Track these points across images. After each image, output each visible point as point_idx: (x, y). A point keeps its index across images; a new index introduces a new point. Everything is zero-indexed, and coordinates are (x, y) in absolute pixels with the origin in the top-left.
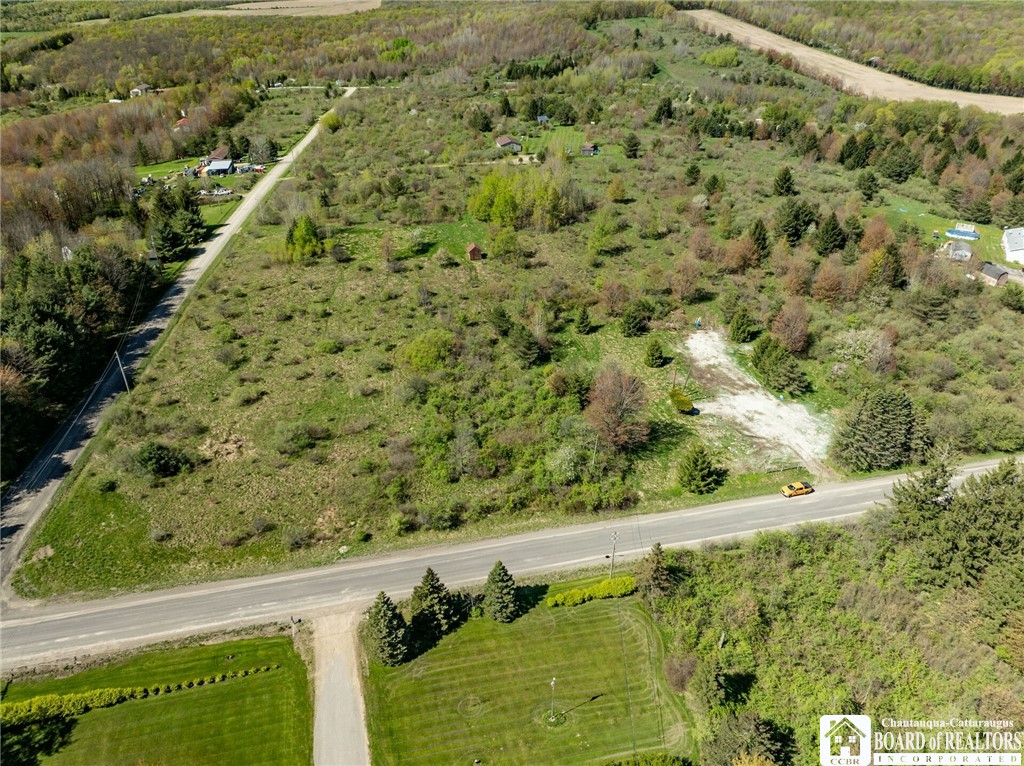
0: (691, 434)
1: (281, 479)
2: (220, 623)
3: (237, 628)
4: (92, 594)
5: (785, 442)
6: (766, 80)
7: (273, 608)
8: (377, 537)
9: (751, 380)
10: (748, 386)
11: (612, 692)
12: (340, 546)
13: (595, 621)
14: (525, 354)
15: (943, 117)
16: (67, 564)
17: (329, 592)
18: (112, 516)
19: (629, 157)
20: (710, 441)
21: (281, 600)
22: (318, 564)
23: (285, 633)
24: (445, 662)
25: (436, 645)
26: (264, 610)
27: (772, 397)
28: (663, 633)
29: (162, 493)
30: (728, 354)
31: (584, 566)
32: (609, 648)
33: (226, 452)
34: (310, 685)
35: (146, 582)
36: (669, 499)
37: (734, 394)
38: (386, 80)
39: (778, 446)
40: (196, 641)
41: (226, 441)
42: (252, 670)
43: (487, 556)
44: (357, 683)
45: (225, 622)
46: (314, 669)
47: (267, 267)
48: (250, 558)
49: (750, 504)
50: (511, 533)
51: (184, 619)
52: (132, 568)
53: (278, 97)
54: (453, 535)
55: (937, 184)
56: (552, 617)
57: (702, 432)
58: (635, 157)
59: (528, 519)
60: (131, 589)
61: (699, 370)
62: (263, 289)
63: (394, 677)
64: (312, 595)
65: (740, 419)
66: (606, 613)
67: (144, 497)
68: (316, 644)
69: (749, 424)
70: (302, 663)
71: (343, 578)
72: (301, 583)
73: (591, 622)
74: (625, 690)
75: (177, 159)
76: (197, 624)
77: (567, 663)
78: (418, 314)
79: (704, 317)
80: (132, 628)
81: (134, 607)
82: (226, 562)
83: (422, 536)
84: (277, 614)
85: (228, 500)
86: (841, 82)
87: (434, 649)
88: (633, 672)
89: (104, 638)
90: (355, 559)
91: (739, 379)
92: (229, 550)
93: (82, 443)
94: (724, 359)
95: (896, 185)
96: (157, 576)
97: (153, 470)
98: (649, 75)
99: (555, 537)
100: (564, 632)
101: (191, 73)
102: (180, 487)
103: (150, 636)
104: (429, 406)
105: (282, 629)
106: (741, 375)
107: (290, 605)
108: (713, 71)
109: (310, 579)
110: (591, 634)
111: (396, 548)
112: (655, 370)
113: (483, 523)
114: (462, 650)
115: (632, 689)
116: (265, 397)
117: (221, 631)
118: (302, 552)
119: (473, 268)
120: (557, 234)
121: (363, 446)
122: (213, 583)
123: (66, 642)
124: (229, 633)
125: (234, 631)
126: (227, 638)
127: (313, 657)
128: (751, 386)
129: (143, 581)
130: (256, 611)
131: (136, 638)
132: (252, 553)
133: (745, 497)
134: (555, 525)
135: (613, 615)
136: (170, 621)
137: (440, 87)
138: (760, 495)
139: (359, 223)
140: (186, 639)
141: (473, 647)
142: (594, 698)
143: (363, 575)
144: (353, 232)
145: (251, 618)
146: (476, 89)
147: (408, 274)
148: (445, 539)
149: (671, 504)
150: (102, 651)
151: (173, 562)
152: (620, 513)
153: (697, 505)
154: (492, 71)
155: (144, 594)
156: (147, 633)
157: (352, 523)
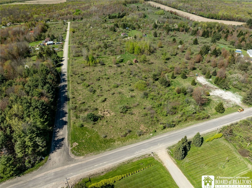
0: (211, 100)
1: (125, 119)
2: (134, 156)
3: (139, 156)
4: (96, 153)
5: (232, 100)
6: (172, 18)
7: (144, 150)
8: (157, 131)
9: (216, 87)
10: (216, 88)
11: (231, 159)
12: (150, 134)
13: (218, 144)
14: (165, 84)
15: (217, 25)
16: (84, 146)
17: (155, 145)
18: (87, 133)
19: (155, 37)
20: (216, 101)
21: (145, 148)
22: (148, 139)
23: (150, 156)
24: (191, 158)
25: (187, 154)
26: (142, 151)
27: (222, 90)
28: (233, 145)
29: (96, 125)
30: (208, 81)
31: (208, 132)
32: (224, 150)
33: (106, 114)
34: (165, 167)
35: (108, 148)
36: (216, 115)
37: (215, 90)
38: (77, 20)
39: (231, 101)
40: (130, 161)
41: (104, 111)
42: (149, 166)
43: (185, 132)
44: (175, 166)
45: (135, 155)
46: (163, 164)
47: (84, 67)
48: (130, 139)
49: (233, 114)
50: (187, 126)
51: (124, 156)
52: (102, 145)
53: (51, 25)
54: (174, 128)
55: (227, 40)
56: (208, 144)
57: (213, 99)
58: (157, 37)
59: (189, 123)
60: (105, 150)
61: (203, 85)
62: (87, 73)
63: (183, 163)
64: (152, 146)
65: (219, 96)
66: (219, 142)
67: (93, 127)
68: (160, 158)
69: (222, 97)
70: (159, 163)
71: (156, 141)
72: (147, 144)
73: (217, 144)
74: (233, 158)
75: (35, 41)
76: (128, 157)
77: (218, 154)
78: (131, 77)
79: (197, 73)
80: (112, 160)
81: (109, 155)
82: (125, 141)
83: (167, 129)
84: (146, 152)
85: (115, 125)
86: (189, 18)
87: (187, 155)
88: (232, 154)
89: (107, 163)
90: (155, 136)
91: (213, 87)
92: (123, 138)
93: (66, 115)
94: (207, 83)
95: (218, 41)
96: (109, 147)
97: (93, 120)
98: (144, 17)
99: (197, 126)
100: (213, 147)
101: (23, 19)
102: (100, 124)
103: (118, 161)
104: (149, 99)
105: (149, 155)
106: (213, 86)
107: (148, 149)
108: (159, 16)
109: (148, 142)
110: (218, 147)
111: (164, 133)
112: (194, 86)
113: (179, 125)
114: (194, 154)
115: (235, 158)
116: (107, 99)
117: (135, 158)
118: (142, 136)
119: (137, 65)
120: (151, 56)
121: (139, 109)
122: (125, 146)
123: (97, 166)
124: (137, 158)
125: (138, 157)
126: (137, 159)
127: (161, 161)
128: (217, 88)
129: (106, 148)
130: (141, 152)
131: (115, 163)
132: (130, 138)
133: (231, 113)
134: (195, 123)
135: (220, 142)
136: (121, 157)
137: (93, 21)
138: (234, 112)
139: (100, 55)
140: (128, 161)
141: (195, 154)
142: (228, 161)
143: (160, 140)
144: (100, 58)
145: (141, 153)
146: (103, 21)
147: (122, 67)
148: (173, 130)
149: (217, 116)
150: (108, 167)
151: (111, 142)
152: (208, 119)
153: (222, 116)
154: (104, 17)
155: (109, 151)
156: (117, 161)
157: (149, 128)
